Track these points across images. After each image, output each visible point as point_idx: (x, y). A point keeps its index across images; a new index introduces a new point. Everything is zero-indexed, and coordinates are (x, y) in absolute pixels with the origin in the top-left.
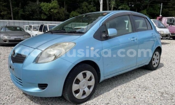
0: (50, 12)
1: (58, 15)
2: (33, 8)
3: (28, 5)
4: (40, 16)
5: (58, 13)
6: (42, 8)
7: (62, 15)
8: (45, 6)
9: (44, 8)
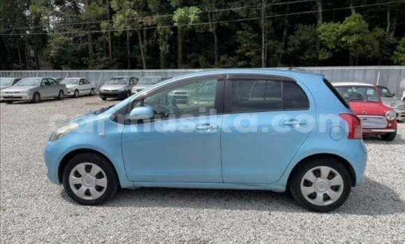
0: (338, 44)
1: (360, 48)
2: (303, 38)
3: (295, 32)
4: (317, 54)
5: (361, 42)
6: (319, 36)
7: (373, 47)
8: (327, 30)
9: (325, 36)
